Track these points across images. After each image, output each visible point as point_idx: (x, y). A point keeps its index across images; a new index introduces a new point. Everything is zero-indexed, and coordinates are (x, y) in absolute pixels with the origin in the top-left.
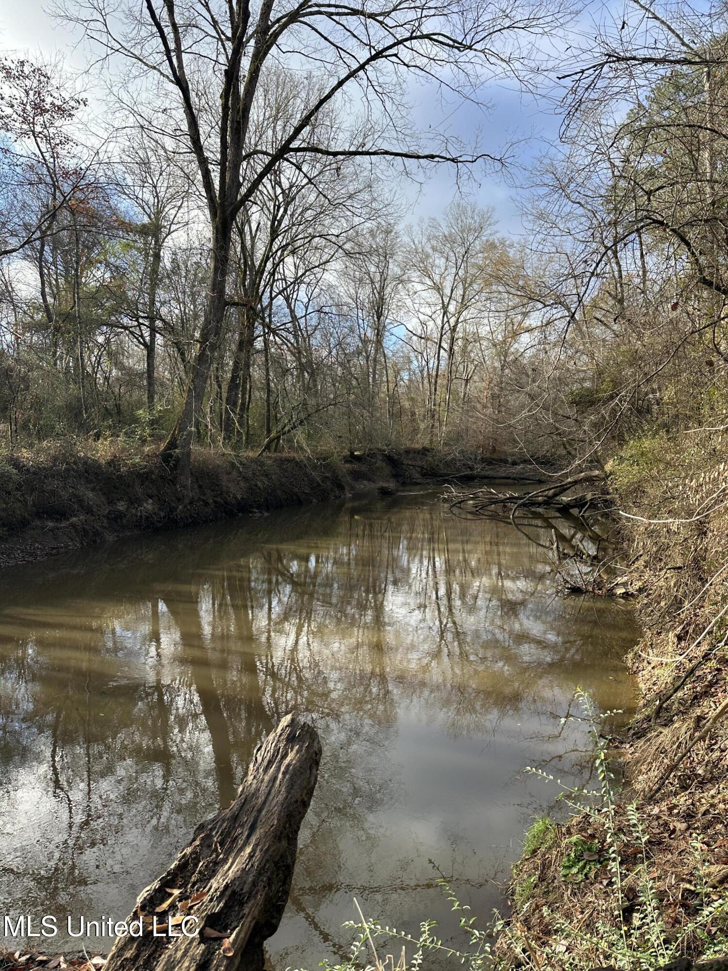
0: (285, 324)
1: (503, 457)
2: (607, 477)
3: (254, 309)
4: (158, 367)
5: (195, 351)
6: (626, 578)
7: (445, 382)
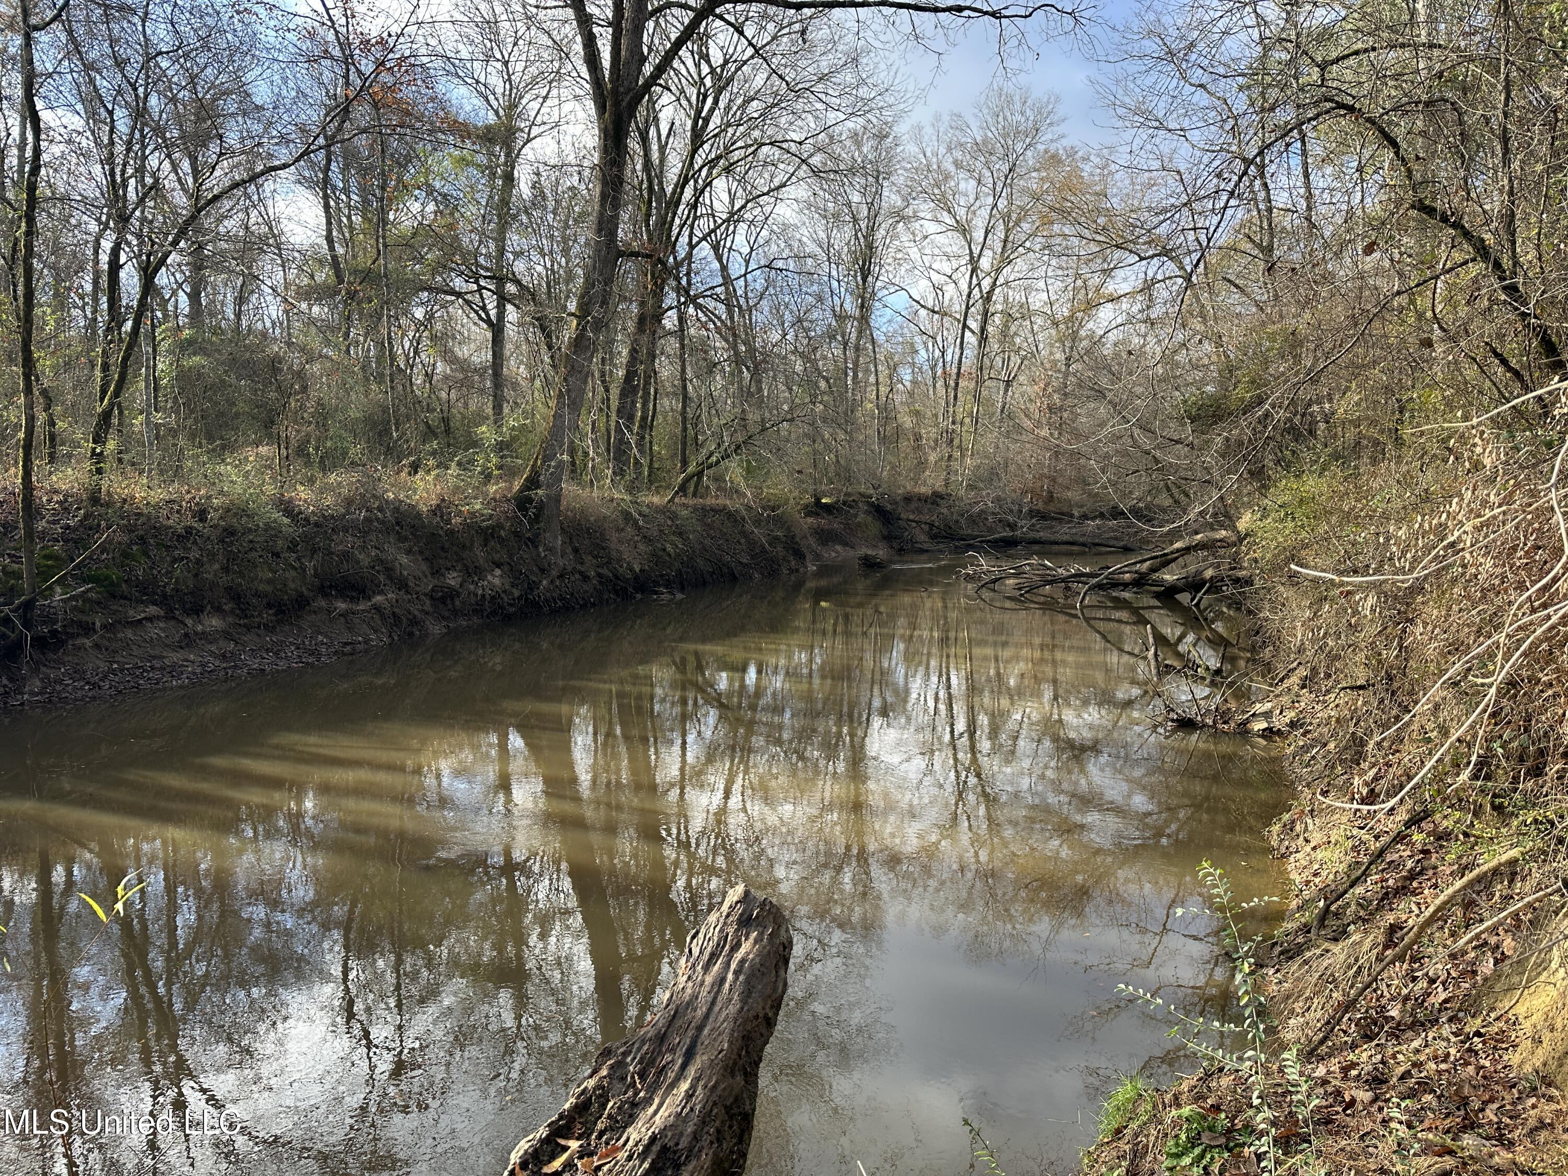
0: (713, 288)
1: (1065, 510)
2: (1241, 540)
3: (664, 264)
4: (508, 360)
5: (569, 331)
6: (1269, 705)
7: (972, 385)
